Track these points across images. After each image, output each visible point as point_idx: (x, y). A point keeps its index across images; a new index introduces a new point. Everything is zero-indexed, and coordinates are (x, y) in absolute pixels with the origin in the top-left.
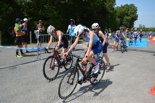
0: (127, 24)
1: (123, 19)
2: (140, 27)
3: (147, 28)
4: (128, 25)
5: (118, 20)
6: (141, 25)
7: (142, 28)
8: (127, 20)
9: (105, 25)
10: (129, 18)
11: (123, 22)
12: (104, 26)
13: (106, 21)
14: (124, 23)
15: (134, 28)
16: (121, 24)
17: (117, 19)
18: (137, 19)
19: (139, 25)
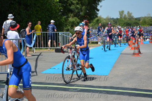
2: (121, 18)
3: (136, 19)
6: (123, 12)
7: (125, 18)
11: (70, 5)
14: (72, 7)
19: (120, 12)
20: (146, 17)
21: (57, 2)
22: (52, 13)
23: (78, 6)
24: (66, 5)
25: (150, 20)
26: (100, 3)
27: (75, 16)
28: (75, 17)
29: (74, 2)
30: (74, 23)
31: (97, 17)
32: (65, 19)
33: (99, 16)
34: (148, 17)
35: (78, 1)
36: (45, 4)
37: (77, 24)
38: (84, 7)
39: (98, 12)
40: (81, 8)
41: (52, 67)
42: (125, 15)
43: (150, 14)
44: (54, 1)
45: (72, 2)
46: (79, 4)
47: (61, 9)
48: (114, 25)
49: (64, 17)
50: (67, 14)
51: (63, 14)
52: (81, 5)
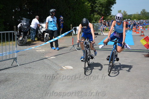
0: (101, 10)
1: (94, 3)
4: (103, 13)
5: (88, 4)
8: (101, 4)
9: (69, 14)
10: (103, 1)
11: (95, 8)
12: (67, 15)
13: (69, 8)
14: (97, 9)
15: (111, 17)
16: (93, 11)
17: (86, 3)
18: (115, 3)
23: (100, 8)
27: (98, 14)
29: (98, 6)
30: (98, 18)
31: (111, 14)
38: (104, 8)
39: (111, 12)
45: (96, 6)
51: (91, 13)
52: (102, 7)
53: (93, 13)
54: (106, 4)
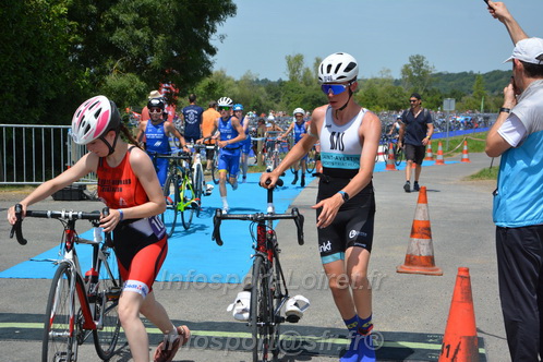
2: (293, 79)
6: (299, 59)
7: (308, 82)
8: (145, 11)
11: (111, 29)
14: (119, 36)
16: (100, 50)
18: (231, 9)
19: (289, 60)
20: (375, 80)
21: (61, 16)
22: (41, 56)
23: (139, 33)
24: (97, 29)
25: (388, 90)
26: (217, 24)
27: (129, 68)
28: (127, 71)
29: (126, 18)
30: (125, 94)
31: (208, 73)
32: (91, 78)
33: (217, 72)
34: (384, 81)
35: (141, 16)
36: (14, 22)
37: (135, 97)
38: (161, 38)
39: (211, 58)
40: (151, 42)
41: (36, 255)
42: (308, 69)
43: (388, 71)
44: (48, 13)
45: (116, 20)
46: (144, 26)
47: (77, 42)
48: (269, 103)
49: (89, 71)
50: (100, 62)
51: (85, 61)
52: (150, 30)
53: (98, 62)
54: (174, 11)
